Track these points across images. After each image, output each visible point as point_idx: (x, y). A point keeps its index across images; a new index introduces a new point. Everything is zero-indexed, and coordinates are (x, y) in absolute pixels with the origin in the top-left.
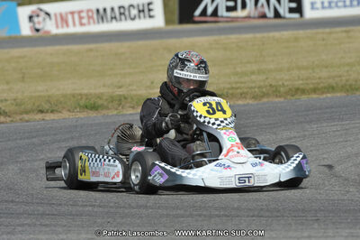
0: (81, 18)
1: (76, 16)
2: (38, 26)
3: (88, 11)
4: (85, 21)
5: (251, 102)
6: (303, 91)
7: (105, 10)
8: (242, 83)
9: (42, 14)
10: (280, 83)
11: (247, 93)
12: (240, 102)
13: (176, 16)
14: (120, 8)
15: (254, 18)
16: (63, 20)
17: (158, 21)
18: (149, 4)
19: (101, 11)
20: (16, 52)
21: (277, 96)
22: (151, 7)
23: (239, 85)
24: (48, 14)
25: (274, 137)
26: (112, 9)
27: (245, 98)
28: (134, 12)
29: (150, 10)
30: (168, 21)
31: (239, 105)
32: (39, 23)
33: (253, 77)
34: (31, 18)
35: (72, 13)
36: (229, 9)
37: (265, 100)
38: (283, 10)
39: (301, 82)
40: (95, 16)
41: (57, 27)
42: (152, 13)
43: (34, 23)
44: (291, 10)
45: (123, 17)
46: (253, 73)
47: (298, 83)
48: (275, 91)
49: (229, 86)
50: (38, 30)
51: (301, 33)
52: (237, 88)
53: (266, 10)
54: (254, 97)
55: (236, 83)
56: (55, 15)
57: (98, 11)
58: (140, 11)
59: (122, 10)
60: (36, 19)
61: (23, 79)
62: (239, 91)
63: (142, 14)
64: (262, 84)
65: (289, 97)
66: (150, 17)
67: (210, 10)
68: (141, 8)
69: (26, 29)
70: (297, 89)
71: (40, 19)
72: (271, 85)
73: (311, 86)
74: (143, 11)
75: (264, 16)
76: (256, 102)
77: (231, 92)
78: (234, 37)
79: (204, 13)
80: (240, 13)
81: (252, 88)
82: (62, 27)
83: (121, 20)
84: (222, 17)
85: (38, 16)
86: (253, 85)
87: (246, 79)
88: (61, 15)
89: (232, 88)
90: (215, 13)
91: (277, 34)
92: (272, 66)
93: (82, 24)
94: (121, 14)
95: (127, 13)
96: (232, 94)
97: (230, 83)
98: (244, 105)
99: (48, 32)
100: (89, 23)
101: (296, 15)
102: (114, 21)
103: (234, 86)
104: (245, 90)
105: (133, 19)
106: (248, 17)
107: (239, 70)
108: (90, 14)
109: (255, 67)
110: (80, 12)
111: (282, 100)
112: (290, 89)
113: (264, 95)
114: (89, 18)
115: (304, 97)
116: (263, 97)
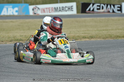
0: (49, 10)
1: (48, 10)
2: (35, 12)
3: (52, 8)
4: (51, 11)
5: (102, 40)
6: (120, 37)
7: (57, 8)
8: (99, 33)
9: (37, 9)
10: (112, 34)
11: (101, 37)
12: (99, 40)
13: (80, 11)
14: (62, 7)
15: (106, 12)
16: (44, 10)
17: (74, 12)
18: (72, 6)
19: (56, 8)
20: (27, 20)
21: (111, 38)
22: (72, 7)
23: (99, 34)
24: (39, 8)
25: (109, 51)
26: (60, 8)
27: (100, 38)
28: (67, 9)
29: (72, 8)
30: (78, 12)
31: (98, 41)
32: (36, 11)
33: (104, 32)
34: (33, 9)
35: (47, 8)
36: (98, 9)
37: (107, 39)
38: (115, 10)
39: (119, 34)
40: (54, 10)
41: (41, 12)
42: (73, 9)
43: (34, 11)
44: (118, 10)
45: (63, 10)
46: (103, 30)
47: (118, 34)
48: (111, 37)
49: (95, 34)
50: (35, 14)
51: (120, 18)
52: (98, 35)
53: (110, 10)
54: (103, 38)
55: (98, 33)
56: (41, 9)
57: (55, 8)
58: (69, 9)
59: (63, 8)
60: (35, 10)
61: (29, 29)
62: (99, 36)
63: (69, 10)
64: (106, 34)
65: (115, 39)
66: (72, 10)
67: (91, 9)
68: (69, 8)
69: (31, 13)
70: (118, 36)
71: (36, 10)
72: (109, 35)
73: (122, 35)
74: (70, 9)
75: (109, 12)
76: (104, 40)
77: (96, 36)
78: (98, 18)
79: (89, 10)
80: (101, 10)
81: (103, 35)
82: (43, 13)
83: (62, 11)
84: (95, 11)
85: (35, 9)
86: (103, 34)
87: (101, 32)
88: (43, 9)
89: (96, 35)
90: (93, 10)
91: (113, 18)
92: (110, 28)
93: (49, 12)
94: (62, 9)
95: (64, 9)
96: (96, 37)
97: (96, 33)
98: (100, 41)
99: (38, 14)
100: (52, 12)
101: (120, 12)
102: (60, 11)
103: (97, 34)
104: (101, 36)
105: (66, 11)
106: (104, 12)
107: (99, 29)
108: (52, 9)
109: (104, 28)
110: (49, 8)
111: (113, 39)
112: (115, 36)
113: (107, 38)
114: (52, 10)
115: (120, 39)
116: (106, 38)
